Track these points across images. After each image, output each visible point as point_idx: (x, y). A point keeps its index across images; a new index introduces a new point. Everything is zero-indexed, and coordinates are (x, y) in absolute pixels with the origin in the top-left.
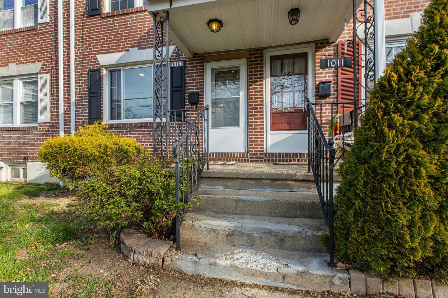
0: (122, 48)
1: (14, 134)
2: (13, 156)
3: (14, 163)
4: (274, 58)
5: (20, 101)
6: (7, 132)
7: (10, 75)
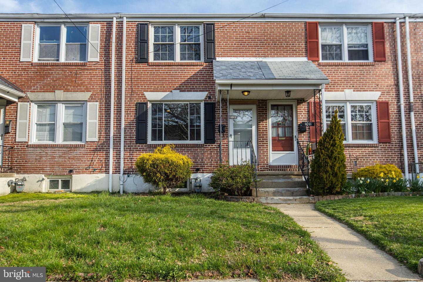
0: (166, 89)
1: (58, 150)
2: (57, 169)
3: (57, 175)
4: (272, 105)
5: (63, 122)
6: (51, 149)
7: (56, 99)
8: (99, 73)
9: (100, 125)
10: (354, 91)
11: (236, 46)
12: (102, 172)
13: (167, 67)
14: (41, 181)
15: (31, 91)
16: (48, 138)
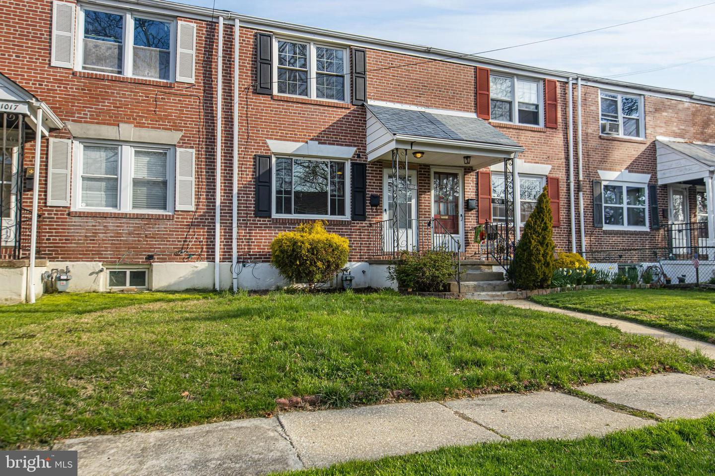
0: (298, 138)
1: (127, 223)
2: (124, 254)
3: (125, 264)
4: (435, 173)
5: (133, 177)
6: (114, 220)
7: (122, 139)
8: (195, 103)
9: (198, 185)
10: (525, 162)
11: (393, 87)
12: (202, 260)
13: (300, 105)
14: (97, 273)
15: (73, 121)
16: (104, 203)
